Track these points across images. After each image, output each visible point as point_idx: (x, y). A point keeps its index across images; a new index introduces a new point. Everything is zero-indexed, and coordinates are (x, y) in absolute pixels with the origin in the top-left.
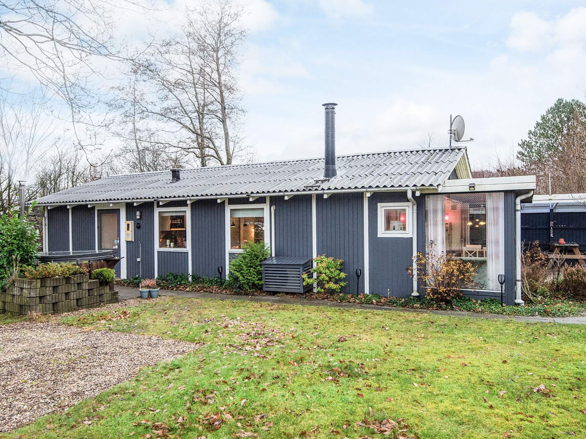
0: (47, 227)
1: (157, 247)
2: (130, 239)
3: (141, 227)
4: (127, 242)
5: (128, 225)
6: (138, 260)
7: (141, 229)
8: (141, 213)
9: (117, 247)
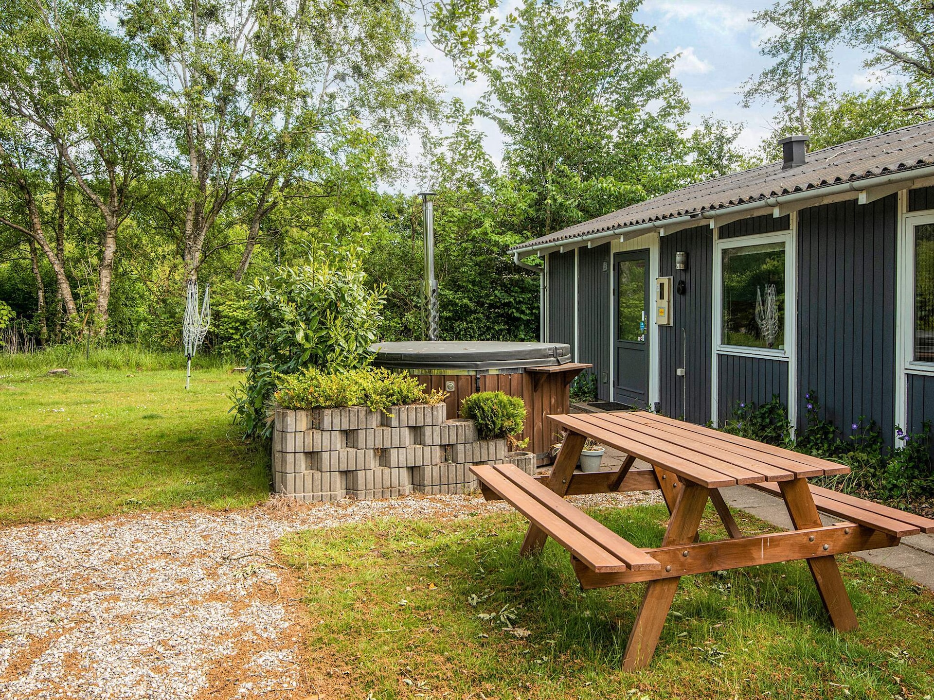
0: (547, 293)
1: (717, 346)
2: (664, 322)
3: (688, 290)
4: (661, 327)
5: (662, 285)
6: (680, 372)
7: (688, 294)
8: (687, 256)
9: (643, 338)
